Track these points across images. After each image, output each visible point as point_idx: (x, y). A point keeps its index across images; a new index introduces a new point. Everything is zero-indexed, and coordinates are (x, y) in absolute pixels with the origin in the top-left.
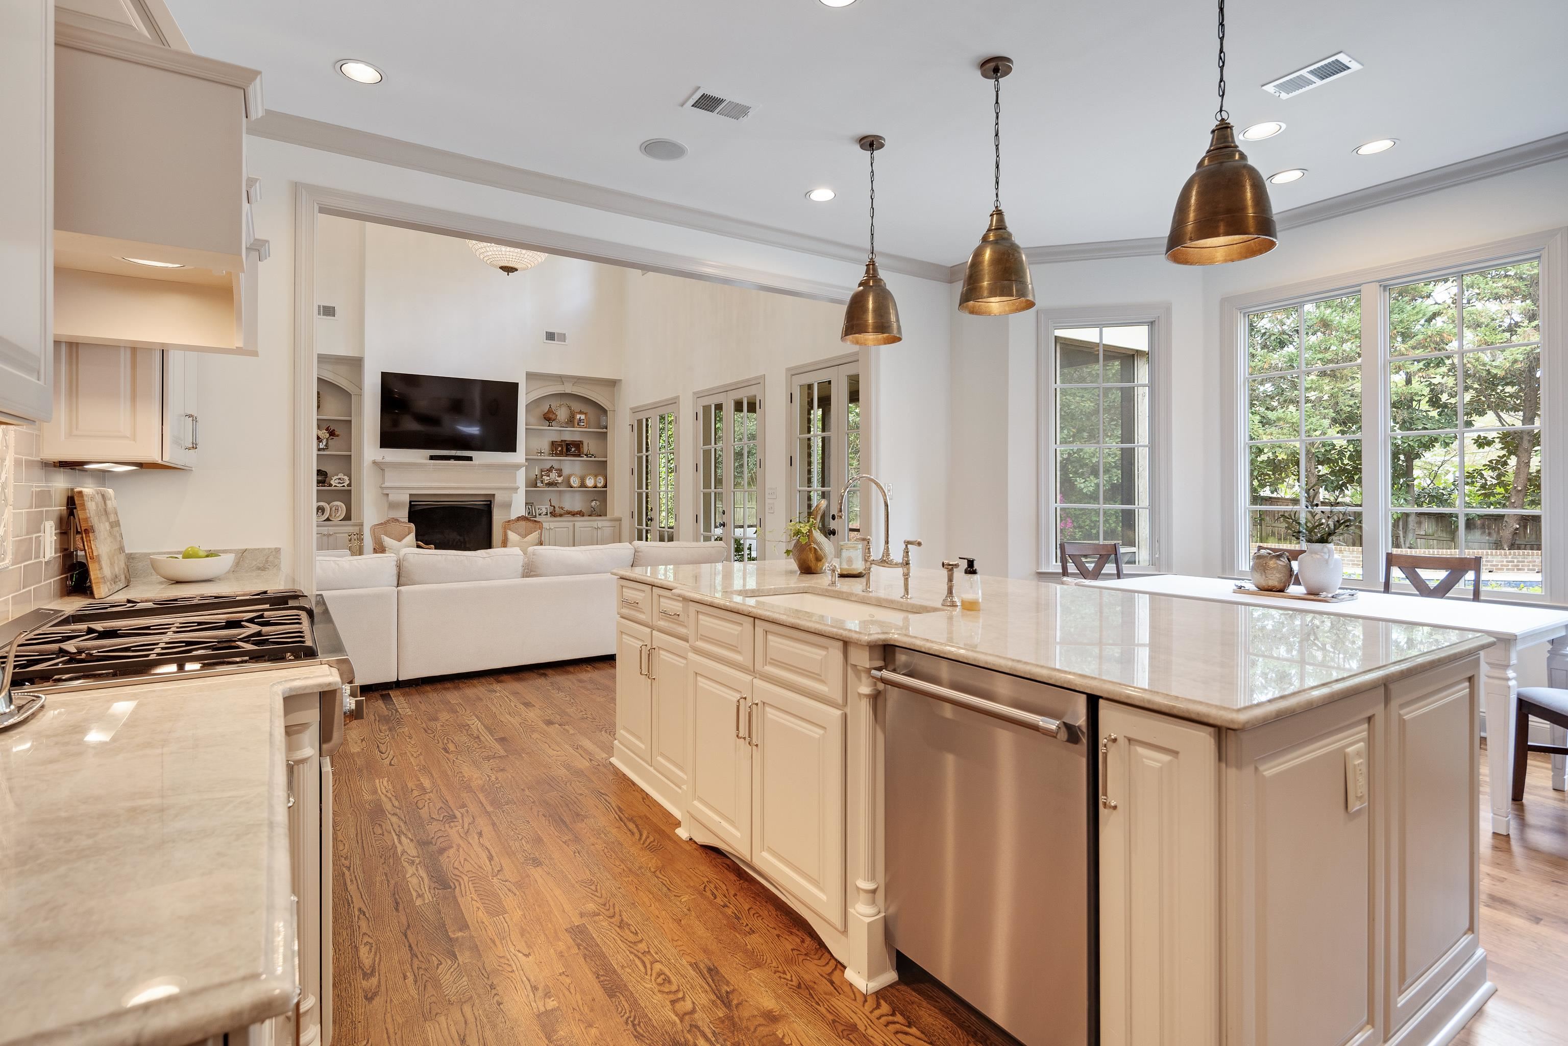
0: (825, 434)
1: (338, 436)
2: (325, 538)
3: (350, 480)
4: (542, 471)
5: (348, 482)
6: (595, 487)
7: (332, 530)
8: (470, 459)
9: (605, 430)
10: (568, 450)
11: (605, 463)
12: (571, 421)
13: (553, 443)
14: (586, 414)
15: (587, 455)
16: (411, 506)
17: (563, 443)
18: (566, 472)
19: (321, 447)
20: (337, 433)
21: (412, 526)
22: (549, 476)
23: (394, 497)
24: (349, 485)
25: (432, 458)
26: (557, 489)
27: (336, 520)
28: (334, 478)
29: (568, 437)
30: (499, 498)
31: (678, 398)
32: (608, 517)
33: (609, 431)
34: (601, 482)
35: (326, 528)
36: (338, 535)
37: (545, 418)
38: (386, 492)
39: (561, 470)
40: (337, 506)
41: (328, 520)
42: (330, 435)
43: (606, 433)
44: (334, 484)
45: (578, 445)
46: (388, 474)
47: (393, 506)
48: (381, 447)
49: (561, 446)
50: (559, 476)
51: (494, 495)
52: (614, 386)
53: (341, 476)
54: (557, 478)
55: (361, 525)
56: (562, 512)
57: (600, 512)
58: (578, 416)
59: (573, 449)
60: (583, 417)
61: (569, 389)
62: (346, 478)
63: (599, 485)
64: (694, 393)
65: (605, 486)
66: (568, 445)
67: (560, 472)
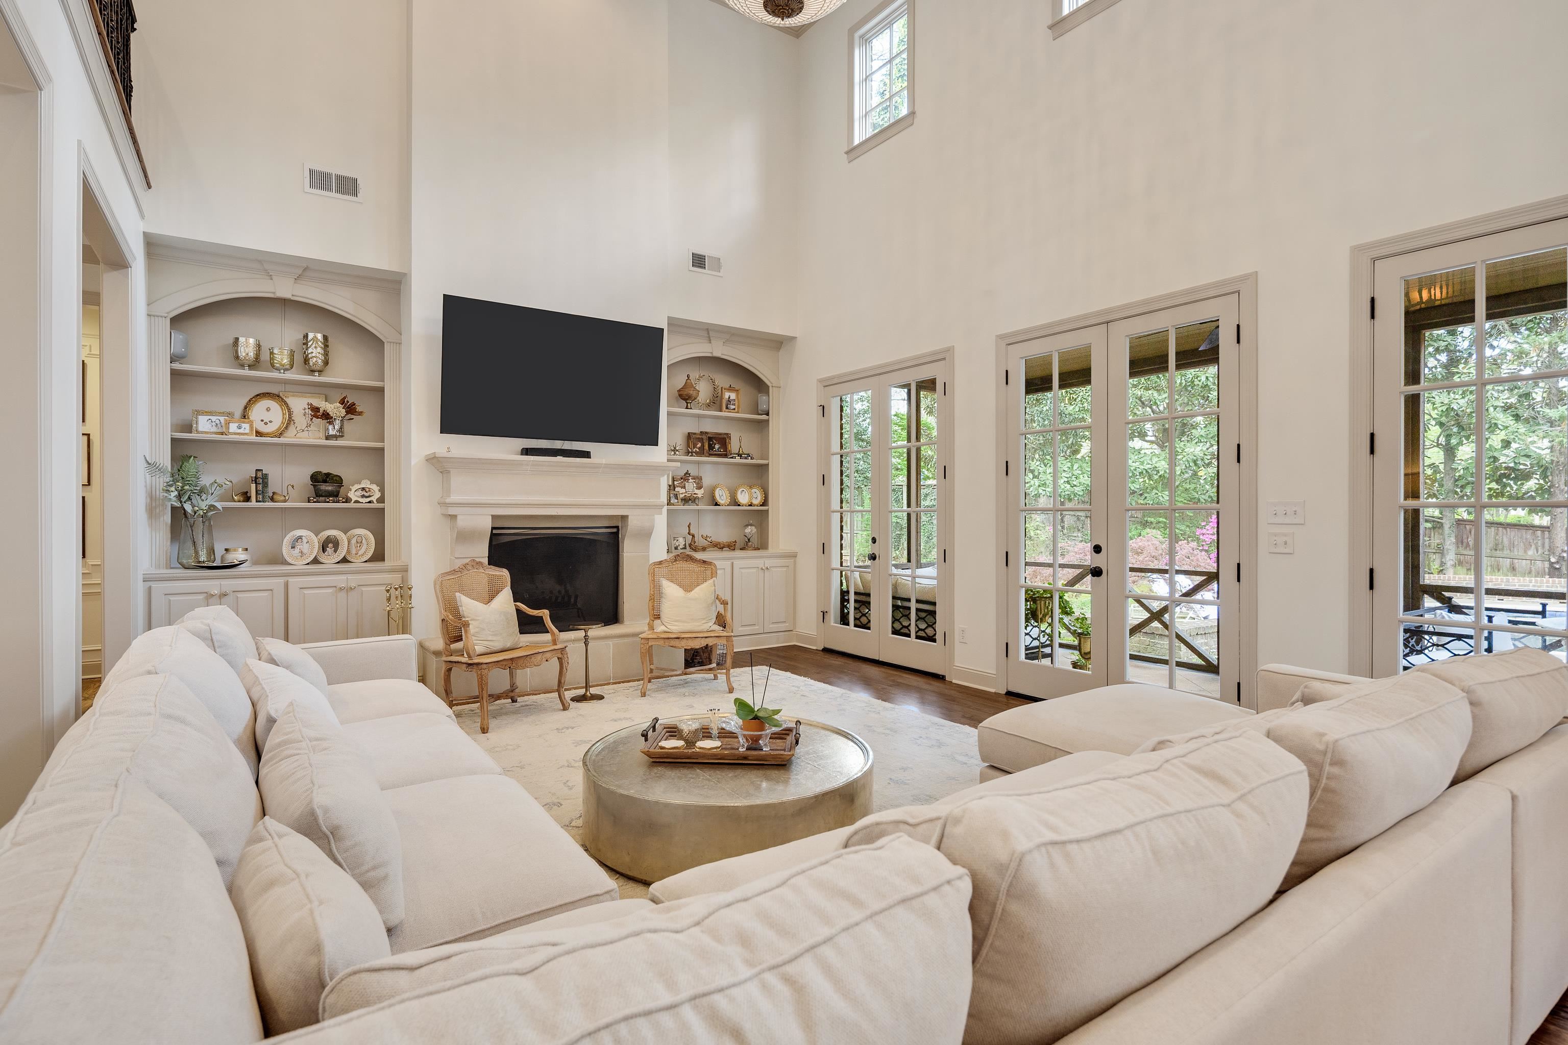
0: (1413, 389)
1: (360, 413)
2: (342, 595)
3: (382, 491)
4: (674, 480)
5: (377, 495)
6: (750, 505)
7: (353, 580)
8: (587, 455)
9: (765, 417)
10: (711, 447)
11: (764, 467)
12: (716, 402)
13: (689, 436)
14: (738, 391)
15: (740, 455)
16: (492, 535)
17: (704, 437)
18: (707, 481)
19: (332, 432)
20: (359, 409)
21: (505, 573)
22: (684, 487)
23: (466, 520)
24: (381, 500)
25: (527, 452)
26: (695, 507)
27: (358, 563)
28: (354, 488)
29: (711, 427)
30: (634, 522)
31: (950, 350)
32: (770, 550)
33: (772, 419)
34: (758, 499)
35: (343, 577)
36: (364, 589)
37: (680, 396)
38: (452, 511)
39: (700, 479)
40: (360, 536)
41: (345, 560)
42: (347, 413)
43: (767, 421)
44: (354, 499)
45: (723, 440)
46: (457, 480)
47: (464, 537)
48: (441, 433)
49: (701, 440)
50: (699, 488)
51: (624, 518)
52: (780, 348)
53: (366, 484)
54: (696, 491)
55: (405, 570)
56: (705, 543)
57: (760, 543)
58: (727, 395)
59: (717, 446)
60: (733, 396)
61: (719, 350)
62: (375, 488)
63: (755, 502)
64: (1000, 337)
65: (765, 503)
66: (710, 439)
67: (699, 480)
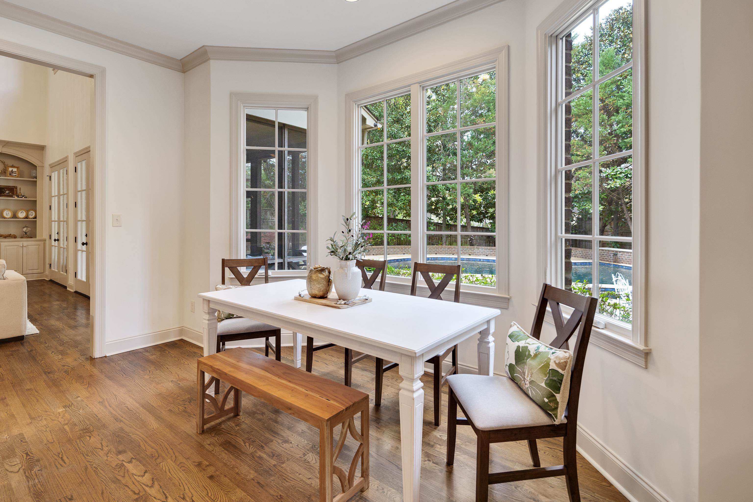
6: (26, 218)
9: (35, 179)
11: (34, 201)
12: (4, 172)
14: (17, 168)
15: (19, 196)
29: (4, 184)
31: (68, 157)
32: (37, 238)
33: (39, 180)
34: (31, 214)
43: (36, 181)
45: (11, 189)
52: (43, 150)
57: (31, 235)
58: (10, 169)
59: (7, 192)
60: (15, 170)
61: (1, 149)
63: (31, 217)
64: (74, 154)
65: (35, 218)
